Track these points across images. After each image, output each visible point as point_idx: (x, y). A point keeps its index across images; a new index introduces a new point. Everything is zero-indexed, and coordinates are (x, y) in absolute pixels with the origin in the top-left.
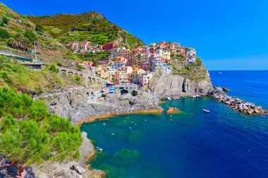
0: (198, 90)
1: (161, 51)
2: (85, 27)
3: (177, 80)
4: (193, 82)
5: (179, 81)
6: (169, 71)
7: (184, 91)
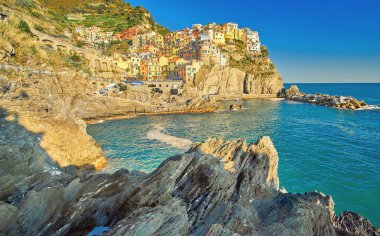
0: (266, 90)
1: (211, 31)
2: (92, 8)
3: (236, 75)
4: (259, 80)
5: (239, 76)
6: (224, 61)
7: (245, 91)
